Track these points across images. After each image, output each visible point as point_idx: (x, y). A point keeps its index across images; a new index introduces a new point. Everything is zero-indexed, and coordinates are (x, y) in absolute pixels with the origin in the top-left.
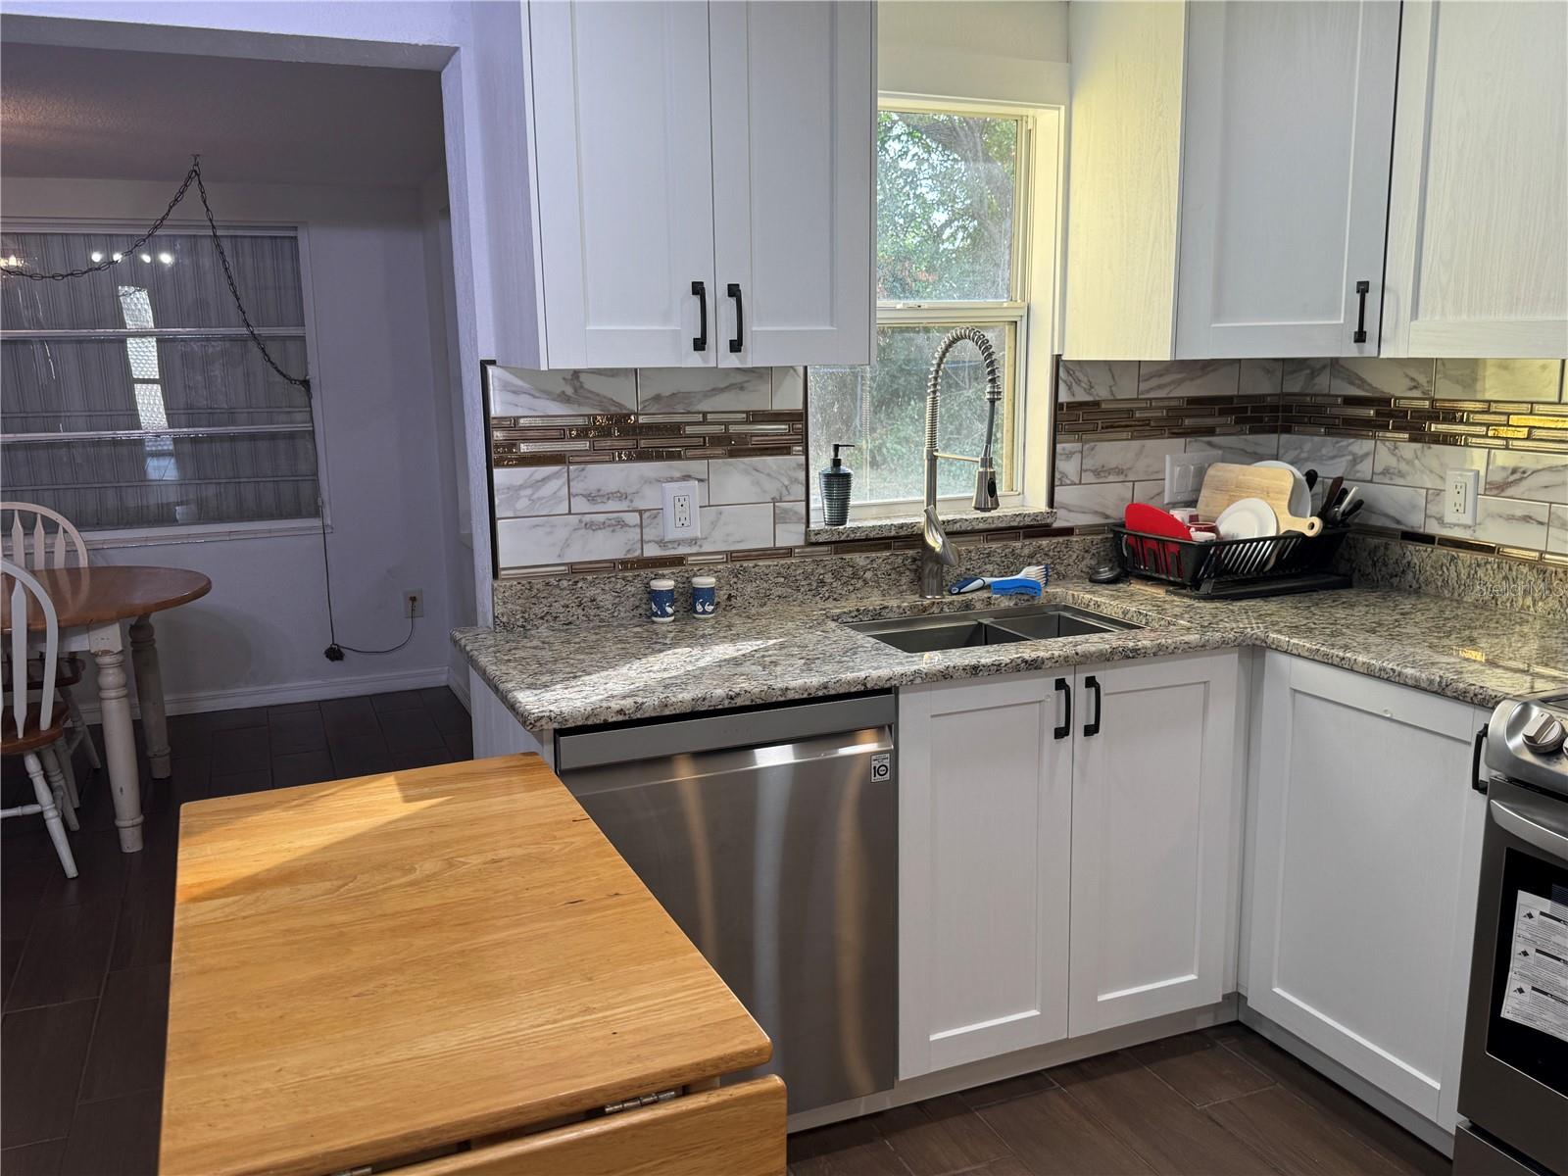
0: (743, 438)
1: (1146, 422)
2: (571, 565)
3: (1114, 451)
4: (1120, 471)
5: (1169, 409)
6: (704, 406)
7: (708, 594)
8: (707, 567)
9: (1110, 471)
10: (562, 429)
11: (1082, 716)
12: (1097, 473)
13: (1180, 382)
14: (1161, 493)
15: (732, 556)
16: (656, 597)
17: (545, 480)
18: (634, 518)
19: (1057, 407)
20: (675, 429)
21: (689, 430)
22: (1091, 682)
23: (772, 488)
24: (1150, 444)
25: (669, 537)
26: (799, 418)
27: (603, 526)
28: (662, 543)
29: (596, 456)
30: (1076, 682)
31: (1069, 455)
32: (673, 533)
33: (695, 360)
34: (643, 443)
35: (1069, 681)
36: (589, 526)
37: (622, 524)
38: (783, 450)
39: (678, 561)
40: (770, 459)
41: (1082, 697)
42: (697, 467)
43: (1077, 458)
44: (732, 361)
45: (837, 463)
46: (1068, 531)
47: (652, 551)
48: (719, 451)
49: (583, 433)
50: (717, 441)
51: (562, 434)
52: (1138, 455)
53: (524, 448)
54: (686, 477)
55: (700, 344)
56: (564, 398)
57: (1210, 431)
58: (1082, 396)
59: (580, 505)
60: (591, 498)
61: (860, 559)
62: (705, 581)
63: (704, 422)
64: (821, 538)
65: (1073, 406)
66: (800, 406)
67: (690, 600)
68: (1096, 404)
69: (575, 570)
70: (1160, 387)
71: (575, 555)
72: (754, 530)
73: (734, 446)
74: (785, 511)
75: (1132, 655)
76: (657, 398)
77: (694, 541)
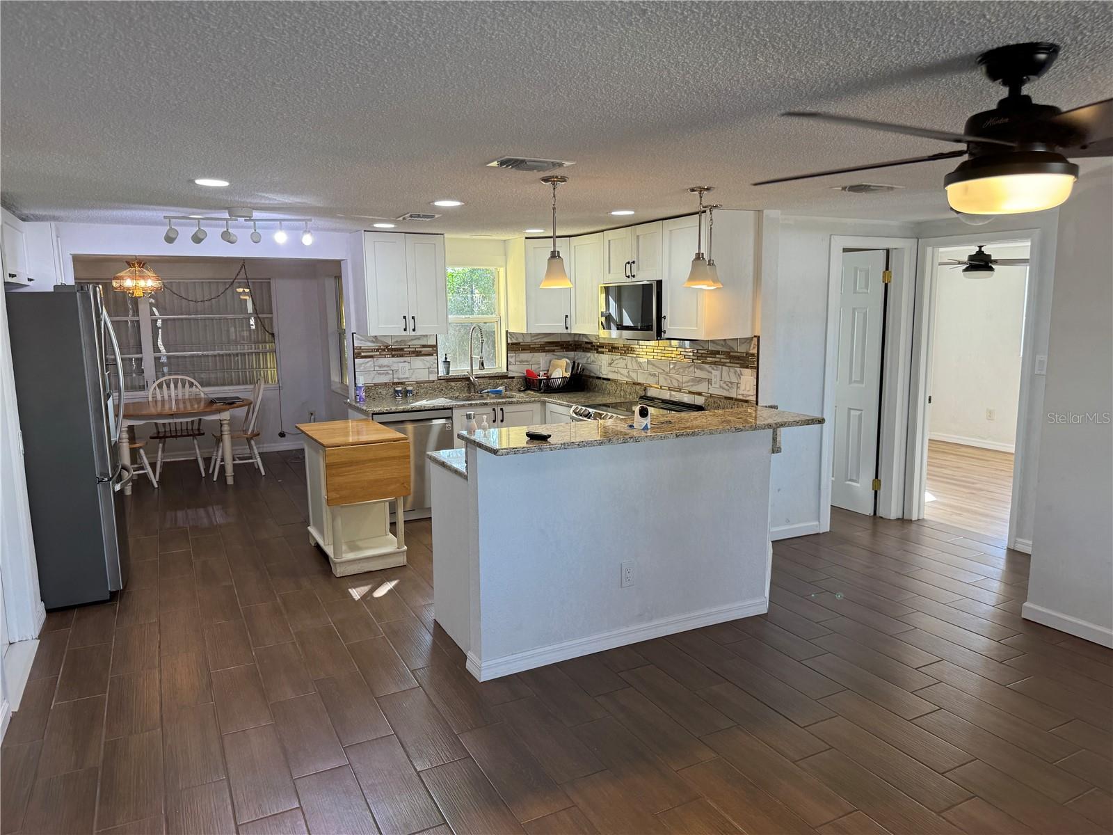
0: (420, 352)
1: (534, 348)
2: (374, 384)
3: (525, 356)
4: (527, 361)
5: (540, 345)
6: (409, 344)
7: (411, 391)
8: (411, 385)
9: (524, 362)
10: (372, 349)
11: (499, 417)
12: (520, 362)
13: (543, 338)
14: (540, 368)
15: (417, 382)
16: (397, 392)
17: (368, 362)
18: (391, 372)
19: (508, 344)
20: (402, 349)
21: (405, 350)
22: (502, 409)
23: (428, 365)
24: (536, 354)
25: (400, 377)
26: (436, 346)
27: (383, 374)
28: (398, 379)
29: (381, 356)
30: (498, 409)
31: (512, 357)
32: (401, 376)
33: (404, 333)
34: (393, 353)
35: (496, 409)
36: (379, 374)
37: (388, 373)
38: (431, 355)
39: (402, 383)
40: (427, 357)
41: (499, 413)
42: (408, 359)
43: (514, 358)
44: (413, 333)
45: (446, 358)
46: (513, 378)
47: (396, 381)
48: (413, 355)
49: (377, 350)
50: (413, 352)
51: (372, 350)
52: (532, 357)
53: (362, 354)
54: (405, 362)
55: (405, 330)
56: (373, 342)
57: (554, 351)
58: (515, 341)
59: (377, 368)
60: (380, 367)
61: (453, 384)
62: (410, 388)
63: (409, 348)
64: (442, 378)
65: (512, 344)
66: (435, 343)
67: (406, 393)
68: (519, 343)
69: (376, 385)
70: (537, 339)
71: (376, 381)
72: (423, 376)
73: (418, 354)
74: (432, 371)
75: (511, 403)
76: (397, 342)
77: (407, 378)
